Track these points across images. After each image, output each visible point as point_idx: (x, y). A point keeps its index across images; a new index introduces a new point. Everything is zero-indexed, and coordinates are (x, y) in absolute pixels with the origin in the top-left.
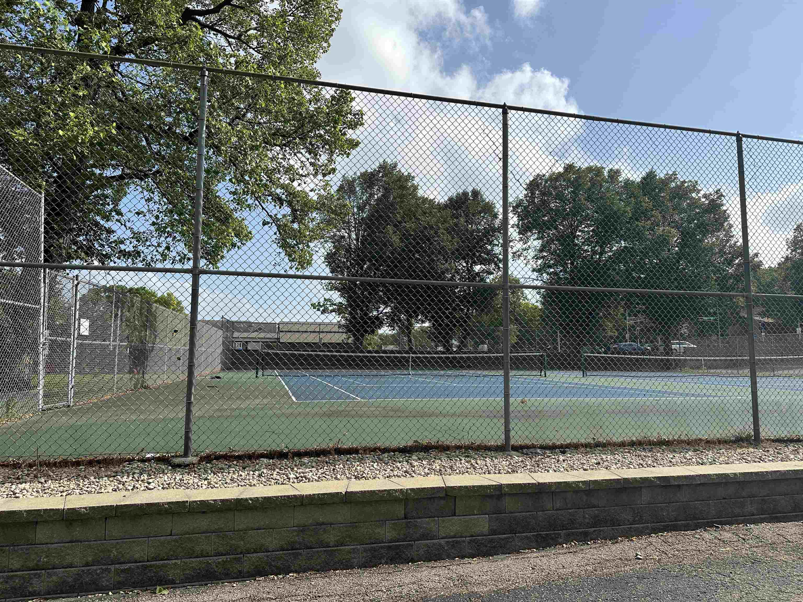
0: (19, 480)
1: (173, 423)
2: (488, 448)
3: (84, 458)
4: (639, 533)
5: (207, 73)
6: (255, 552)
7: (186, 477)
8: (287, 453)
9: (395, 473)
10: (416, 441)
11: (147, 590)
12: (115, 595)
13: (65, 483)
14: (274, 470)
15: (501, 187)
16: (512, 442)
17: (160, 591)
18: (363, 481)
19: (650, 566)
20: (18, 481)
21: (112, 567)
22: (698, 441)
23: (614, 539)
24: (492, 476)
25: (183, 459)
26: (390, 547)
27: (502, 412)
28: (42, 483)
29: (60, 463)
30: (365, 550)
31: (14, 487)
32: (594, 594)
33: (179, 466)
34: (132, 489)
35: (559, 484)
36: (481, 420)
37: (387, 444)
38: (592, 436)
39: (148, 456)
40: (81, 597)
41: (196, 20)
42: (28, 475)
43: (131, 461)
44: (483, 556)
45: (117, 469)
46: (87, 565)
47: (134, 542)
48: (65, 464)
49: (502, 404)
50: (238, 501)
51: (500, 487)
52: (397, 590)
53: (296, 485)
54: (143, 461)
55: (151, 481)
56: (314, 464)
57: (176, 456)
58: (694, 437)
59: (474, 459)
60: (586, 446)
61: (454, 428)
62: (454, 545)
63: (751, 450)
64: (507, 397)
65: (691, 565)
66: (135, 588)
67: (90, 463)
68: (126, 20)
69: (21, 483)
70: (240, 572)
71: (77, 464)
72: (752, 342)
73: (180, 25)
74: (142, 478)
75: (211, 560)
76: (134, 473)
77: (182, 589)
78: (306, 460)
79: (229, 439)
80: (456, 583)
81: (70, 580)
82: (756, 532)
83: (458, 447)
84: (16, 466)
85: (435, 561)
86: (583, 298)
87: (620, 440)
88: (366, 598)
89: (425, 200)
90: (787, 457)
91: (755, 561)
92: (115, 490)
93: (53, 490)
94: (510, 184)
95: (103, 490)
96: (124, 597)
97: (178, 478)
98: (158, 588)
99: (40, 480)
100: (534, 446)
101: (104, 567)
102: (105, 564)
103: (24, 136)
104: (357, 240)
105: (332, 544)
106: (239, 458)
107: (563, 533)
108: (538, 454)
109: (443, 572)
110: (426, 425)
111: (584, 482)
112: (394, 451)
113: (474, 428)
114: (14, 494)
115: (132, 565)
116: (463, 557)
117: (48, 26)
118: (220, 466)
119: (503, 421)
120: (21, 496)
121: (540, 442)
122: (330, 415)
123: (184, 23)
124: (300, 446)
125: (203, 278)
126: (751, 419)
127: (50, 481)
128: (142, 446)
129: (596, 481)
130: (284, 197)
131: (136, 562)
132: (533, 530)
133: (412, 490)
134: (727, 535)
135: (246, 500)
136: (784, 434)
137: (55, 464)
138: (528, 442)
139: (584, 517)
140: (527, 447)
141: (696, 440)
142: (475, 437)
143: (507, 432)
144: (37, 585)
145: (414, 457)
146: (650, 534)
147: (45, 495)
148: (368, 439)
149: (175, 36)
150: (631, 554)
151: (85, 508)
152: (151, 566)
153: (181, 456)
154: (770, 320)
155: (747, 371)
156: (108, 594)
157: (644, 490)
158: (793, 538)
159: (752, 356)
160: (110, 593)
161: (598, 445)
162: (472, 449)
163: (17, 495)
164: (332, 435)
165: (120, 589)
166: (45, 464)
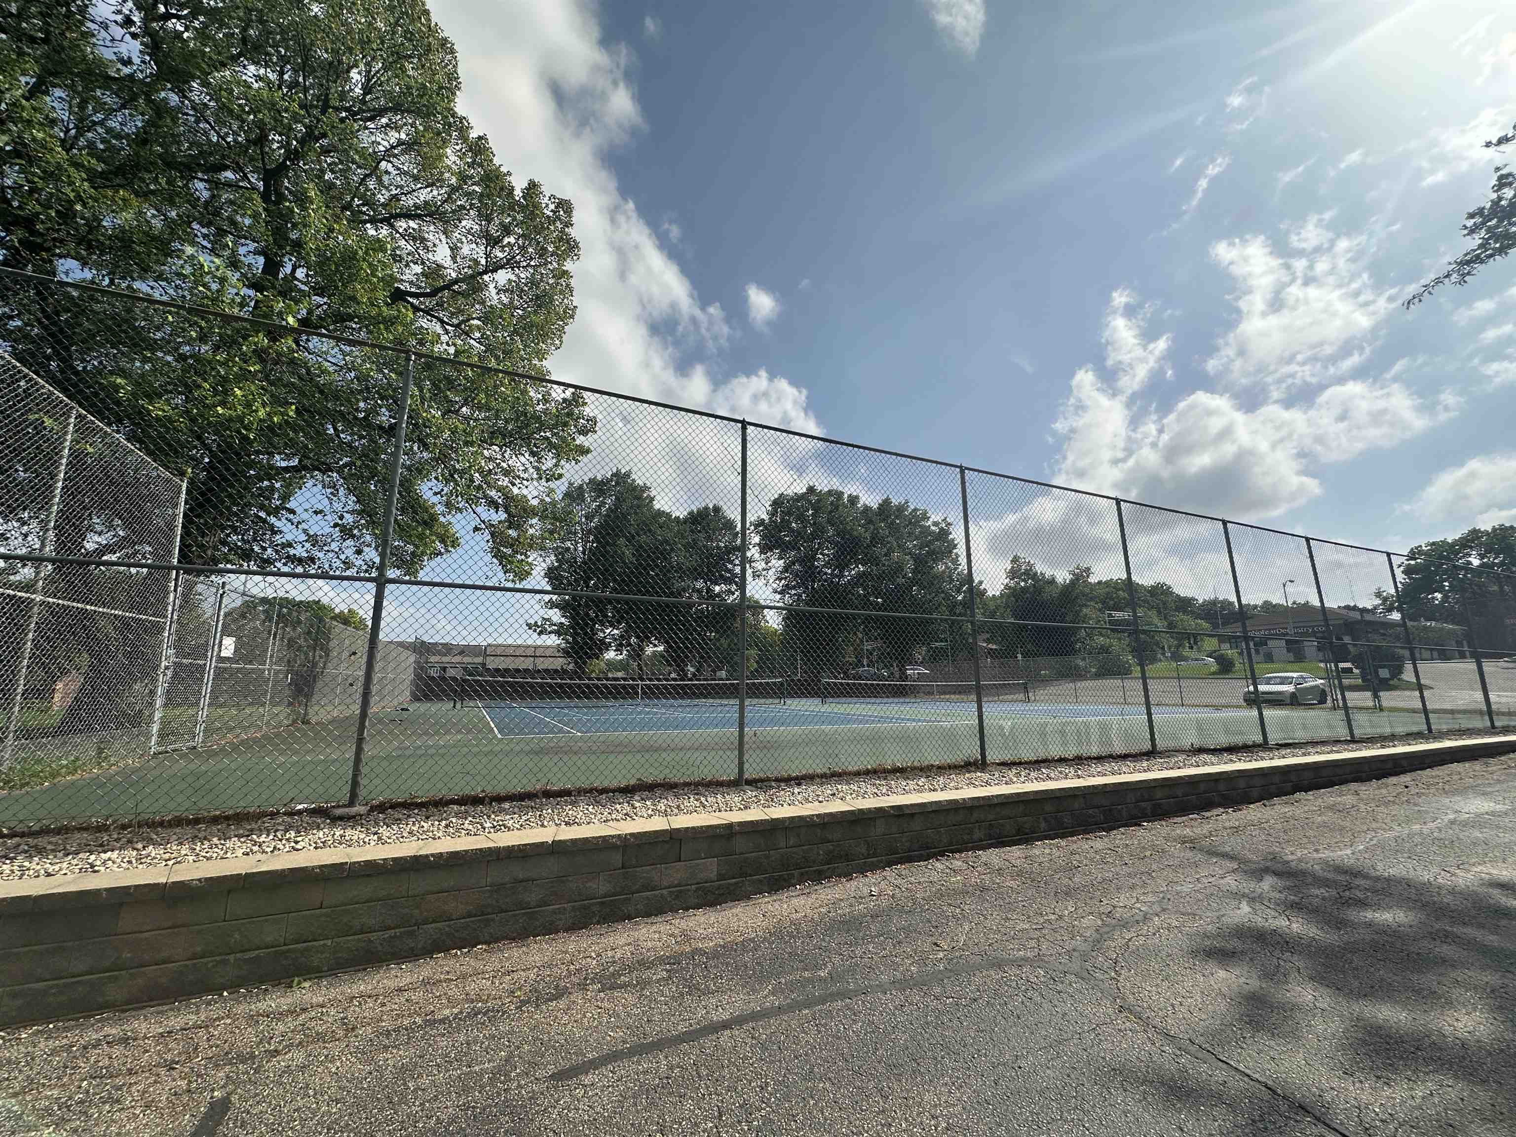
0: (104, 848)
1: (338, 765)
2: (720, 784)
3: (206, 814)
4: (873, 868)
5: (413, 357)
6: (434, 921)
7: (349, 832)
8: (484, 798)
9: (614, 816)
10: (639, 779)
11: (280, 984)
12: (232, 996)
13: (175, 848)
14: (466, 819)
15: (739, 502)
16: (746, 776)
17: (299, 983)
18: (575, 827)
19: (884, 903)
20: (100, 849)
21: (231, 958)
22: (930, 767)
23: (848, 876)
24: (723, 814)
25: (347, 810)
26: (602, 903)
27: (737, 743)
28: (138, 850)
29: (169, 821)
30: (574, 909)
31: (93, 857)
32: (827, 939)
33: (341, 818)
34: (272, 852)
35: (792, 819)
36: (713, 753)
37: (606, 784)
38: (828, 765)
39: (300, 807)
40: (180, 1002)
41: (408, 302)
42: (117, 840)
43: (273, 815)
44: (711, 906)
45: (254, 826)
46: (194, 957)
47: (266, 921)
48: (178, 822)
49: (737, 734)
50: (416, 858)
51: (730, 826)
52: (610, 954)
53: (493, 836)
54: (291, 814)
55: (299, 839)
56: (516, 810)
57: (339, 806)
58: (926, 763)
59: (705, 796)
60: (823, 776)
61: (683, 763)
62: (678, 896)
63: (979, 774)
64: (741, 726)
65: (923, 899)
66: (262, 982)
67: (215, 820)
68: (320, 291)
69: (105, 852)
70: (412, 949)
71: (197, 821)
72: (977, 668)
73: (388, 304)
74: (288, 836)
75: (373, 936)
76: (277, 830)
77: (330, 979)
78: (506, 805)
79: (410, 782)
80: (679, 939)
81: (164, 980)
82: (984, 859)
83: (687, 784)
84: (102, 828)
85: (656, 915)
86: (821, 620)
87: (856, 768)
88: (572, 967)
89: (660, 513)
90: (1011, 780)
91: (984, 889)
92: (248, 854)
93: (155, 858)
94: (749, 499)
95: (229, 855)
96: (245, 996)
97: (338, 834)
98: (296, 980)
99: (136, 846)
100: (768, 779)
101: (218, 958)
102: (220, 954)
103: (164, 411)
104: (584, 553)
105: (533, 904)
106: (422, 805)
107: (796, 873)
108: (773, 787)
109: (664, 928)
110: (652, 760)
111: (818, 816)
112: (613, 791)
113: (705, 762)
114: (92, 866)
115: (261, 952)
116: (686, 909)
117: (214, 287)
118: (396, 816)
119: (737, 753)
120: (102, 869)
121: (776, 774)
122: (540, 752)
123: (393, 303)
124: (501, 789)
125: (390, 587)
126: (978, 743)
127: (151, 847)
128: (291, 795)
129: (831, 814)
130: (500, 501)
131: (267, 948)
132: (765, 872)
133: (632, 835)
134: (957, 864)
135: (427, 856)
136: (1008, 757)
137: (161, 824)
138: (762, 775)
139: (818, 854)
140: (762, 780)
141: (928, 766)
142: (706, 771)
143: (741, 764)
144: (113, 993)
145: (637, 798)
146: (884, 868)
147: (141, 866)
148: (583, 778)
149: (379, 315)
150: (866, 891)
151: (199, 880)
152: (288, 951)
153: (344, 806)
154: (994, 647)
155: (974, 697)
156: (221, 995)
157: (878, 822)
158: (1018, 863)
159: (978, 681)
160: (225, 994)
161: (834, 775)
162: (703, 785)
163: (96, 868)
164: (539, 775)
165: (240, 986)
166: (147, 824)
